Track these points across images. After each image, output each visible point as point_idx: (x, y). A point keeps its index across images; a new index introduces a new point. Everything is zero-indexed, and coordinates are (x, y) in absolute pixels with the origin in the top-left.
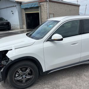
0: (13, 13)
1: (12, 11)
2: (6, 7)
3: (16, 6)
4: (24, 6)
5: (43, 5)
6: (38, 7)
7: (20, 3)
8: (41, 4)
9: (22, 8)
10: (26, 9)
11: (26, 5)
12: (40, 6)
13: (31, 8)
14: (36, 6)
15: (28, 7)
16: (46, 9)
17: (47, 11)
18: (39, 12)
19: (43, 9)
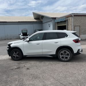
0: (50, 26)
2: (46, 22)
3: (52, 21)
4: (57, 21)
5: (69, 19)
6: (65, 21)
7: (55, 18)
8: (67, 18)
10: (58, 23)
11: (58, 19)
12: (67, 20)
13: (61, 22)
14: (64, 20)
15: (59, 21)
16: (71, 22)
17: (72, 23)
18: (66, 25)
19: (69, 22)
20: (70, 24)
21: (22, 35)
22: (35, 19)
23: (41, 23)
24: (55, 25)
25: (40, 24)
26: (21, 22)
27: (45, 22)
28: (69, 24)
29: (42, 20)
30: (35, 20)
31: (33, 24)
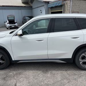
0: (41, 12)
1: (41, 10)
2: (37, 7)
3: (44, 6)
4: (50, 5)
5: (67, 3)
7: (48, 3)
8: (64, 2)
9: (49, 7)
10: (52, 8)
11: (52, 4)
12: (64, 5)
13: (56, 7)
14: (60, 4)
15: (54, 6)
16: (69, 7)
17: (70, 9)
18: (62, 10)
19: (66, 7)
20: (68, 10)
21: (8, 23)
22: (22, 3)
24: (48, 10)
25: (29, 9)
26: (7, 6)
28: (66, 9)
30: (23, 5)
31: (21, 9)
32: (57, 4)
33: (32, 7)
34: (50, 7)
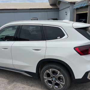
0: (66, 14)
1: (66, 12)
3: (69, 7)
4: (76, 6)
10: (77, 9)
13: (81, 8)
22: (50, 5)
23: (58, 10)
25: (56, 11)
27: (62, 9)
29: (59, 7)
30: (50, 7)
31: (47, 11)
32: (82, 4)
33: (58, 9)
34: (75, 8)
